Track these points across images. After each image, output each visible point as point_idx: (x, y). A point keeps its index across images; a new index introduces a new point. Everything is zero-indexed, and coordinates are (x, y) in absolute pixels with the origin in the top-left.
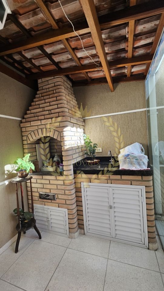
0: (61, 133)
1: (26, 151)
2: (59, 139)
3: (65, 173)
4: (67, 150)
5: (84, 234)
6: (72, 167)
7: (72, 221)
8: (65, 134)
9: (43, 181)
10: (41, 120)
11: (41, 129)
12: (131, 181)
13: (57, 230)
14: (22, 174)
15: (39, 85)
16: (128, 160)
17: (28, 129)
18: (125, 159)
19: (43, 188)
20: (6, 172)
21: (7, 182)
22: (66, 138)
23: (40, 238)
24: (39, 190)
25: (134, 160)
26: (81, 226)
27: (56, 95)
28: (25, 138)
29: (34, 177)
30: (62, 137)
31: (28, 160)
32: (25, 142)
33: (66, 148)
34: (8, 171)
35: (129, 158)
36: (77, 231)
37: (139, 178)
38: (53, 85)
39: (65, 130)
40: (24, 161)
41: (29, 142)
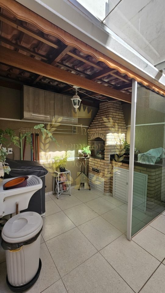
2: (104, 140)
5: (112, 196)
6: (109, 156)
7: (106, 186)
8: (107, 137)
9: (95, 162)
10: (97, 128)
11: (97, 133)
13: (99, 189)
14: (85, 155)
15: (100, 107)
17: (91, 132)
24: (93, 166)
26: (111, 191)
27: (107, 113)
29: (90, 158)
32: (89, 139)
33: (107, 145)
36: (108, 193)
37: (145, 169)
38: (107, 107)
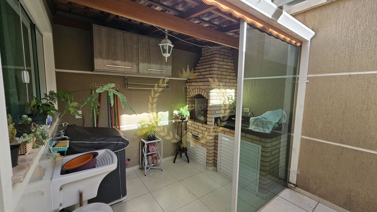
0: (208, 93)
1: (188, 102)
2: (207, 98)
3: (208, 123)
4: (211, 107)
5: (217, 171)
6: (213, 120)
7: (208, 158)
8: (211, 94)
9: (195, 126)
10: (197, 82)
11: (197, 88)
12: (252, 139)
13: (199, 161)
14: (182, 118)
15: (202, 53)
16: (256, 122)
17: (191, 88)
18: (254, 121)
19: (195, 131)
20: (174, 115)
21: (174, 121)
22: (211, 98)
23: (188, 162)
24: (193, 132)
25: (261, 124)
26: (215, 164)
27: (211, 62)
28: (188, 93)
29: (189, 121)
30: (209, 96)
31: (186, 109)
32: (188, 97)
33: (210, 105)
34: (176, 114)
35: (257, 122)
36: (211, 167)
37: (258, 138)
38: (211, 53)
39: (211, 91)
40: (184, 110)
41: (190, 97)
